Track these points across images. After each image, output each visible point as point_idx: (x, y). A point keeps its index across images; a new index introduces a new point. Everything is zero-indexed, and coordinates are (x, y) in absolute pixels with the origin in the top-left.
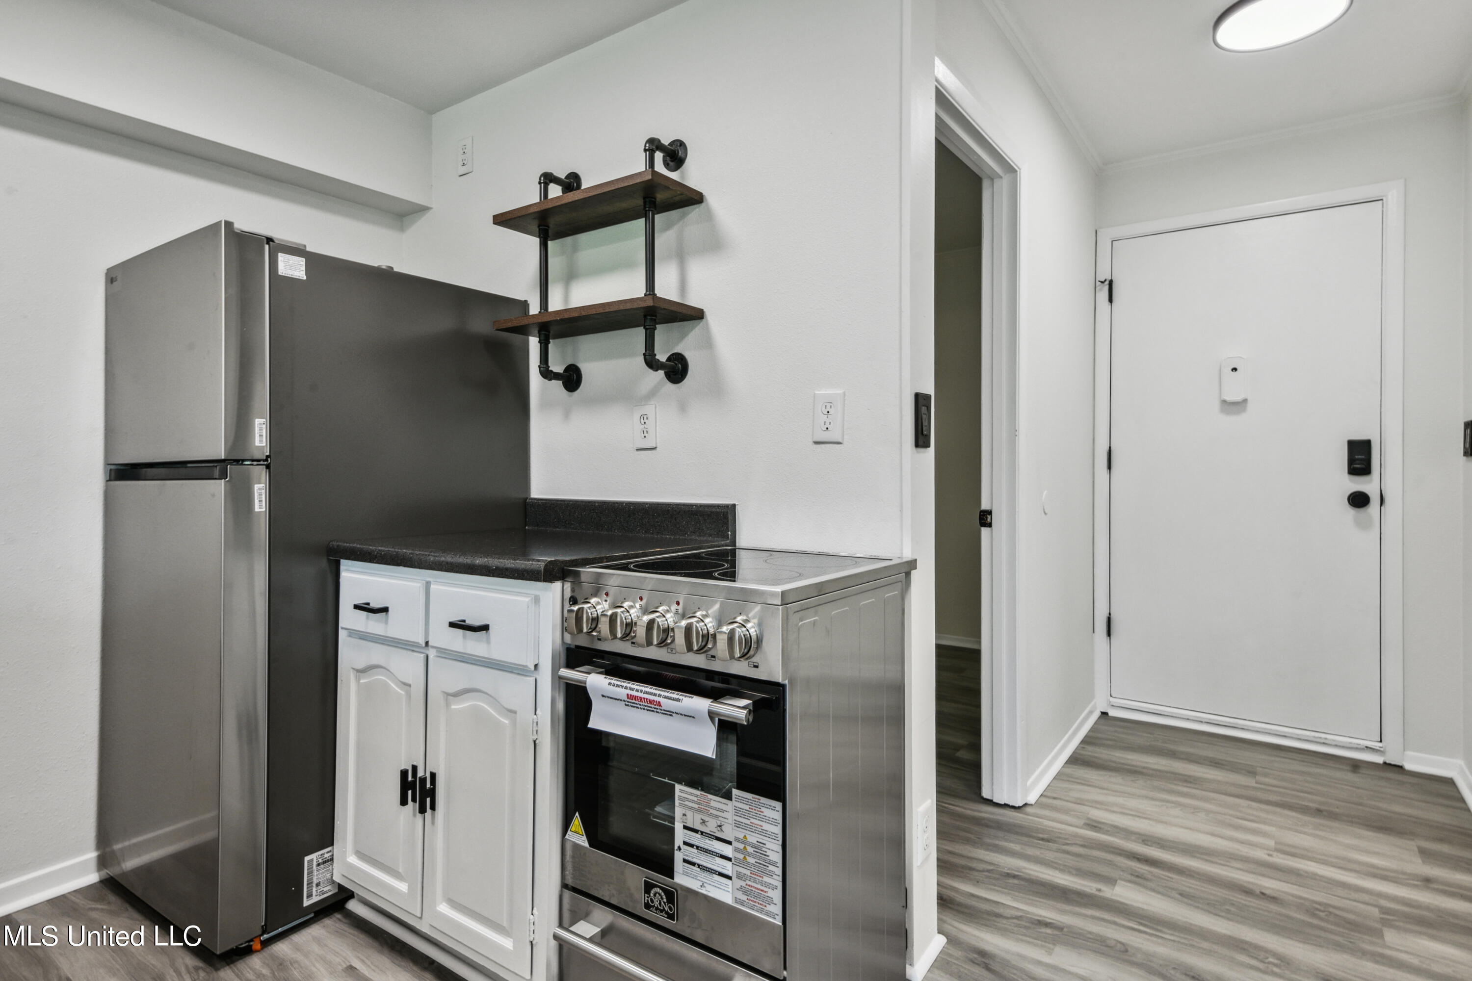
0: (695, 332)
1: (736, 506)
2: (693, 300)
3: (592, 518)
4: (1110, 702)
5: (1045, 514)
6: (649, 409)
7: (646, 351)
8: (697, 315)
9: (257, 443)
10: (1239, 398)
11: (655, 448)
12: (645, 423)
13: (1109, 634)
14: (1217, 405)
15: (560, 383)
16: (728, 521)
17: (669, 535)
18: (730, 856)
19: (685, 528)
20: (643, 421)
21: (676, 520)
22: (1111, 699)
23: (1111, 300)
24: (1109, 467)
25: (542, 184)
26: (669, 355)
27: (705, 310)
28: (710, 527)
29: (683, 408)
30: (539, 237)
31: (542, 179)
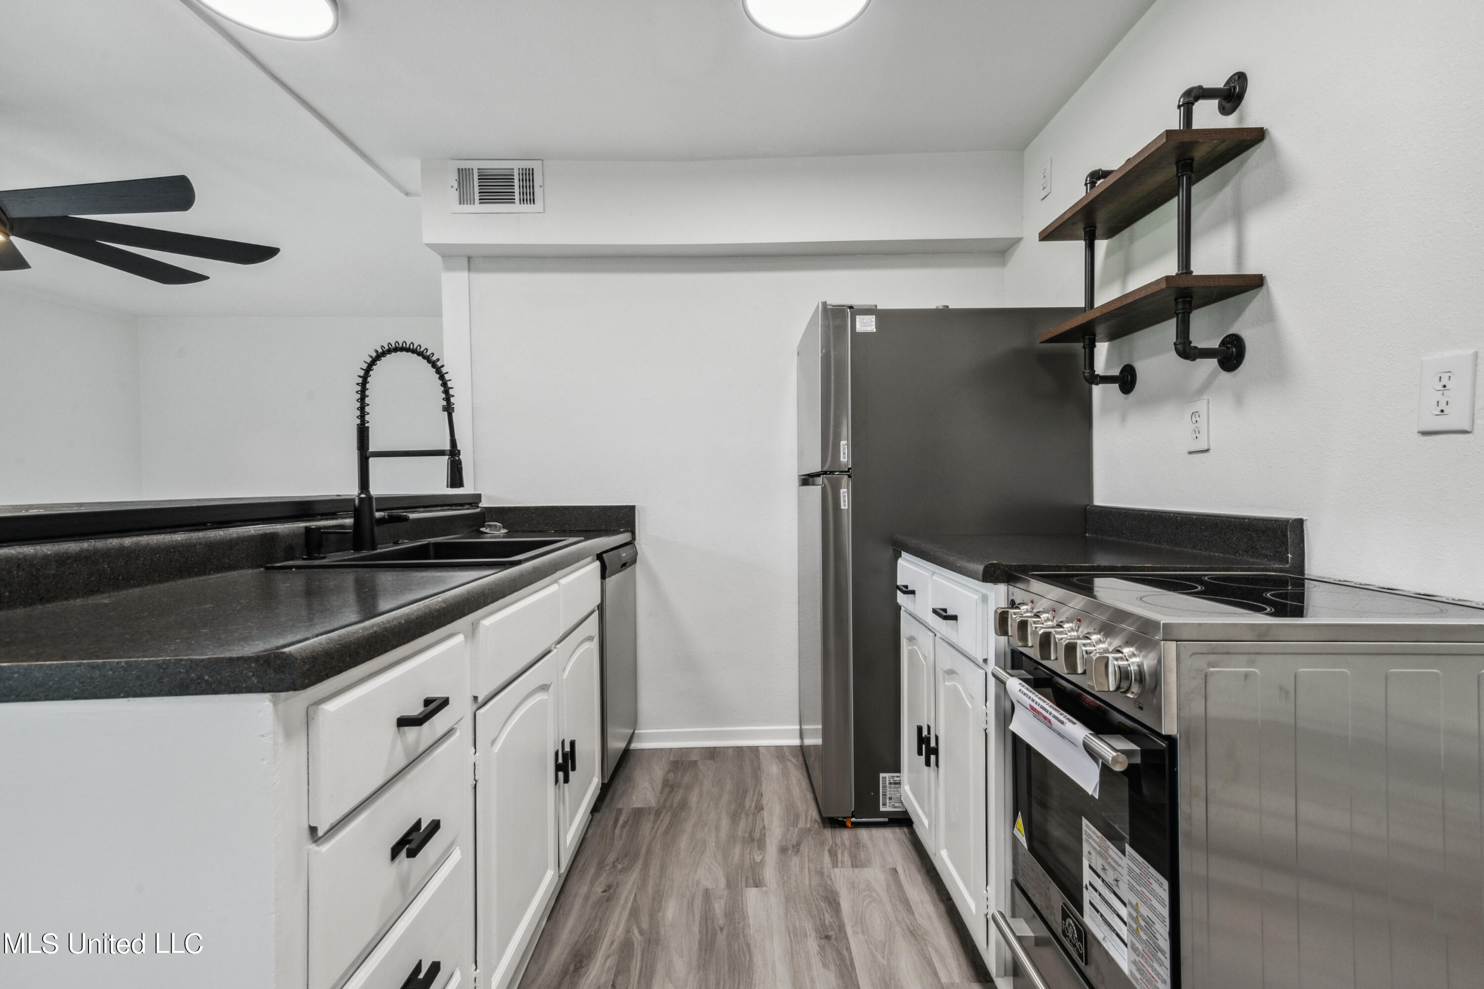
0: (1255, 303)
1: (1305, 522)
2: (1251, 269)
3: (1141, 529)
6: (1201, 406)
7: (1177, 339)
8: (1256, 282)
9: (844, 459)
11: (1207, 450)
12: (1196, 421)
15: (1116, 386)
16: (1287, 540)
17: (1218, 552)
18: (1126, 920)
19: (1236, 545)
20: (1194, 420)
21: (1225, 535)
25: (1089, 185)
26: (1221, 340)
27: (1264, 275)
28: (1266, 546)
29: (1239, 400)
30: (1085, 240)
31: (1088, 179)
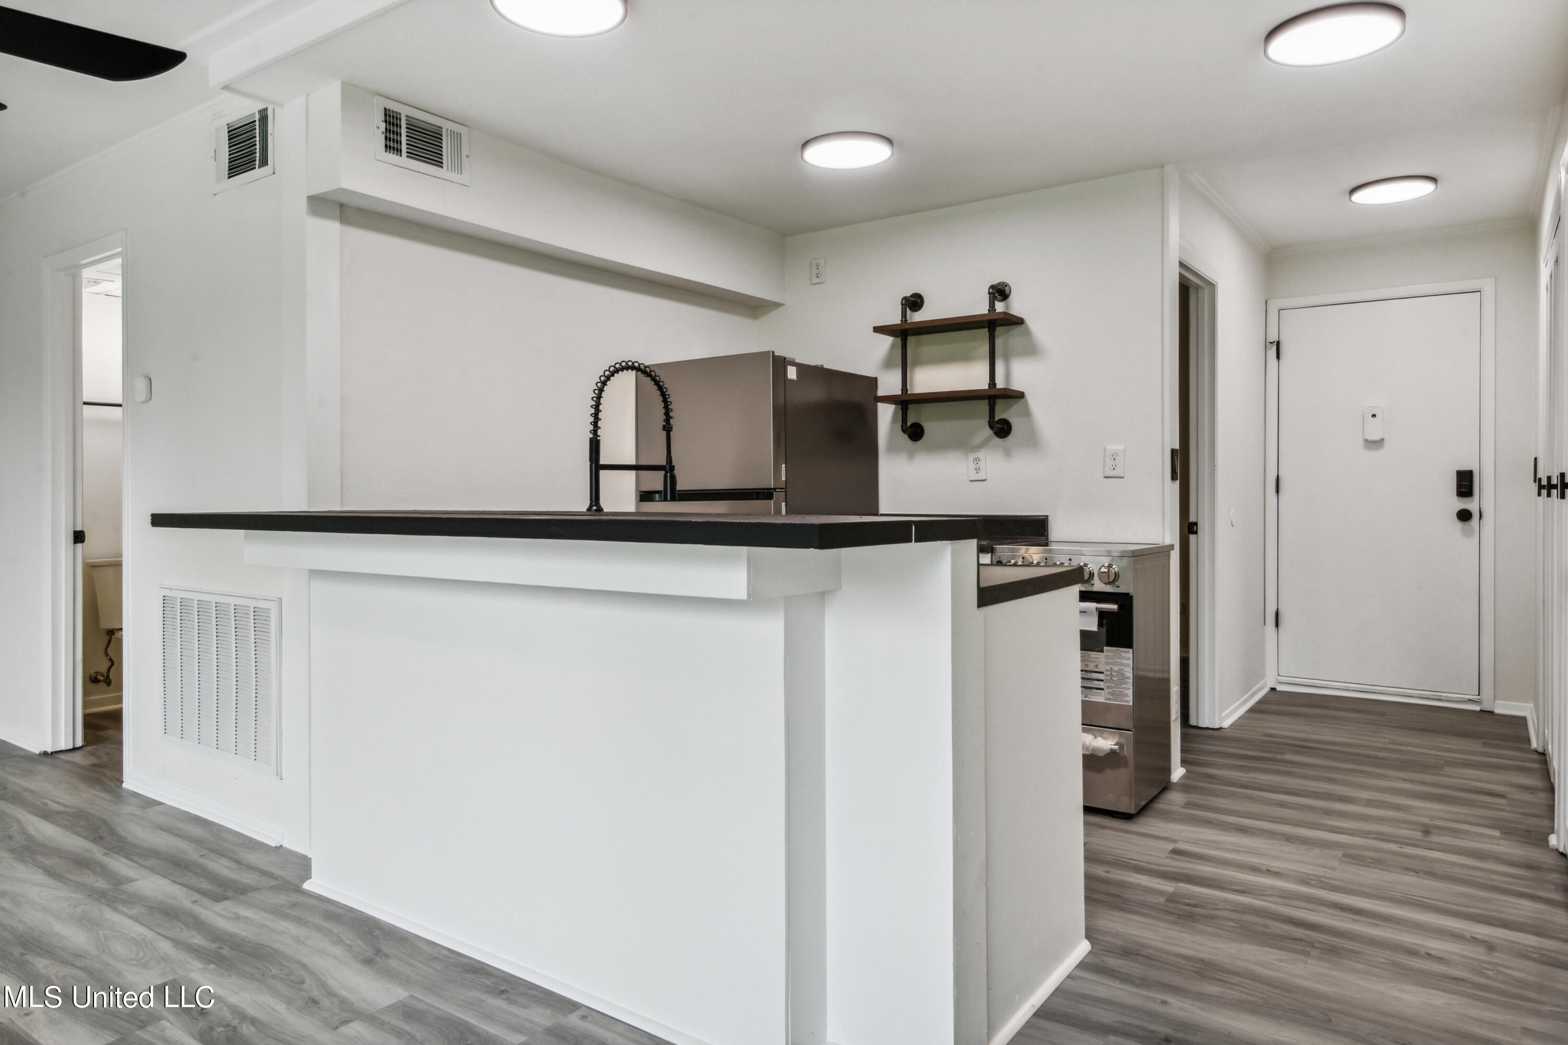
0: (1017, 407)
1: (1048, 517)
2: (1016, 386)
4: (1278, 680)
5: (1233, 526)
6: (981, 454)
7: (990, 419)
8: (1020, 396)
9: (783, 479)
10: (1377, 438)
11: (985, 480)
13: (1277, 625)
14: (1361, 443)
16: (1042, 526)
18: (1102, 679)
20: (976, 462)
22: (1279, 677)
23: (1278, 357)
24: (1278, 491)
26: (1002, 420)
27: (1025, 392)
29: (1007, 453)
30: (901, 338)
31: (904, 301)
